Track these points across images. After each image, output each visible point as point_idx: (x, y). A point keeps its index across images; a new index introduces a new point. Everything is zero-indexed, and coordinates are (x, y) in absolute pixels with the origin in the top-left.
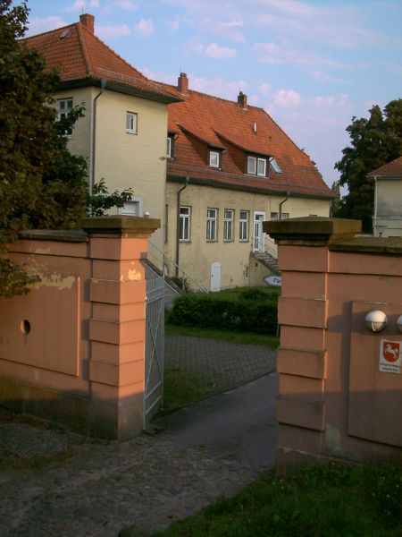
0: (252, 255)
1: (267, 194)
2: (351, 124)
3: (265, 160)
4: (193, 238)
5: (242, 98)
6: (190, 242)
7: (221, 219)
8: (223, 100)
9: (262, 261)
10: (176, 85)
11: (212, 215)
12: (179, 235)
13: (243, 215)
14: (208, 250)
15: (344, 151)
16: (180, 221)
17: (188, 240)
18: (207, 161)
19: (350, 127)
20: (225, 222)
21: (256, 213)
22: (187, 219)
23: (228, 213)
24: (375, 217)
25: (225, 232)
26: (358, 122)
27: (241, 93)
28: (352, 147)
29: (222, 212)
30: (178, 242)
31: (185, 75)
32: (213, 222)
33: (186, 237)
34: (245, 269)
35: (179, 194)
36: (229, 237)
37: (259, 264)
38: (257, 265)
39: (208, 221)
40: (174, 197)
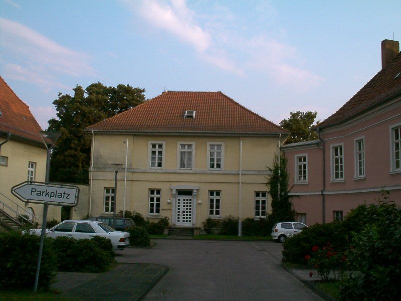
15: (50, 122)
19: (56, 101)
24: (92, 169)
26: (63, 97)
28: (58, 119)
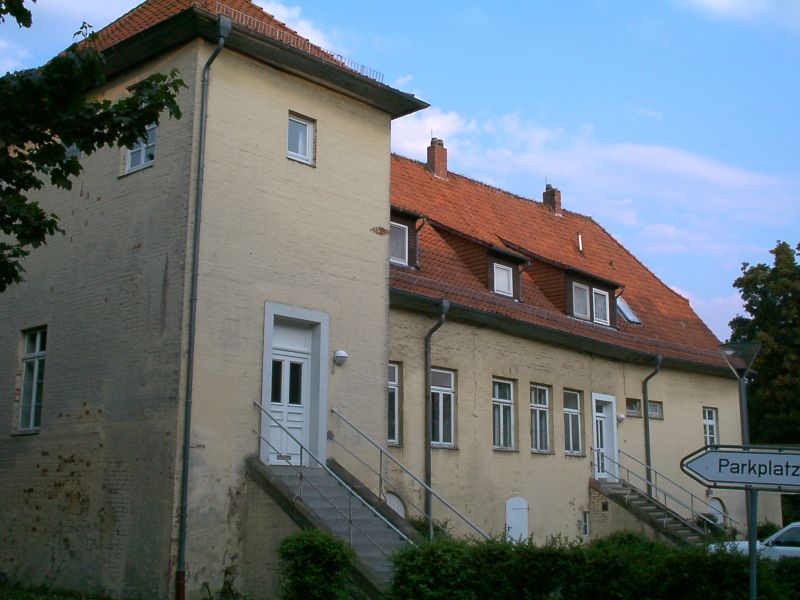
0: (594, 486)
1: (615, 359)
2: (742, 275)
3: (606, 294)
4: (464, 441)
5: (551, 195)
6: (456, 449)
7: (523, 404)
8: (516, 197)
9: (618, 499)
10: (424, 160)
11: (504, 393)
12: (431, 433)
13: (571, 398)
14: (497, 469)
15: (733, 324)
16: (431, 400)
17: (452, 444)
18: (488, 283)
19: (739, 280)
20: (533, 412)
21: (597, 396)
22: (447, 398)
23: (539, 392)
25: (533, 432)
26: (753, 270)
27: (548, 187)
28: (748, 316)
29: (524, 389)
30: (428, 449)
31: (440, 143)
32: (507, 409)
33: (447, 438)
34: (580, 517)
35: (427, 341)
36: (543, 445)
37: (611, 504)
38: (605, 507)
39: (496, 407)
40: (417, 348)
